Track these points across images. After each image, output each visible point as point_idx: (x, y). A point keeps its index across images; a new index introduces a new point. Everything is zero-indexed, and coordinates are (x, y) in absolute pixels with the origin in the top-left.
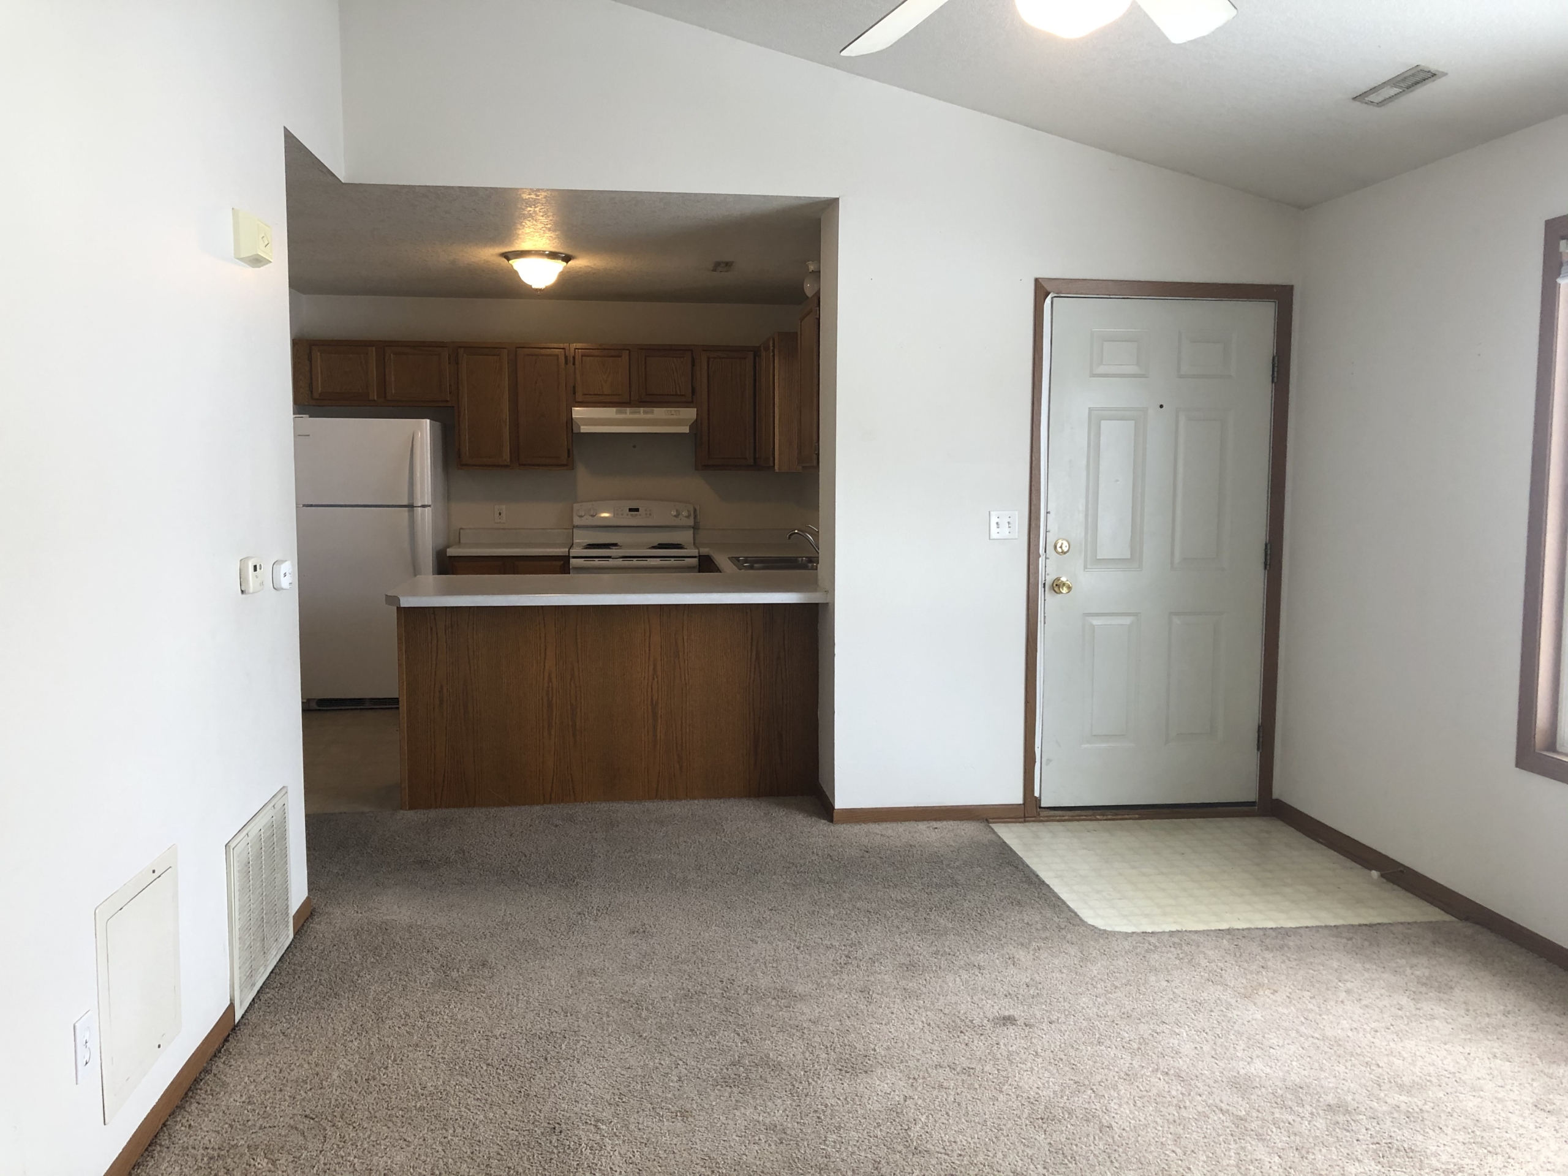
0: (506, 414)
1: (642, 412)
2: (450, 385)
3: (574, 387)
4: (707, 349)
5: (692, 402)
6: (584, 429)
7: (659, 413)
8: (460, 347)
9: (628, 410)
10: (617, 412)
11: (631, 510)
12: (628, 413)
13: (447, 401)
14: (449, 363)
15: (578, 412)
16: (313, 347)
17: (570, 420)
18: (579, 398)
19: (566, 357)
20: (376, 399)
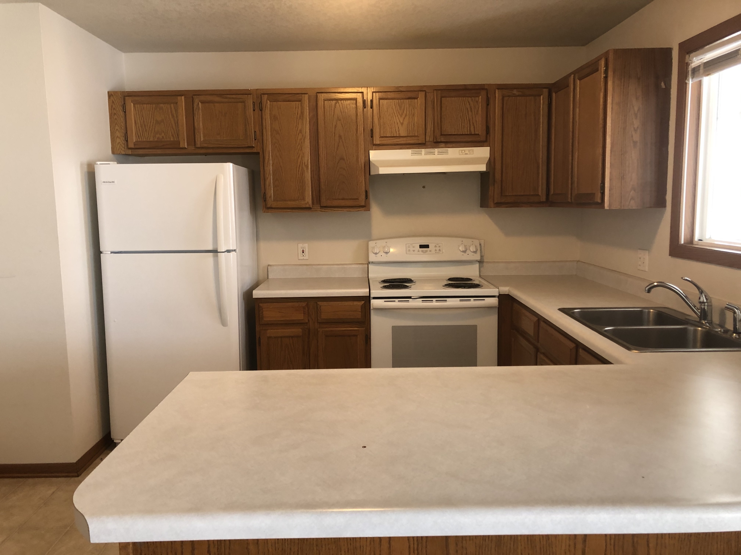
0: (307, 158)
1: (436, 153)
2: (255, 132)
3: (372, 130)
4: (501, 87)
5: (486, 141)
6: (383, 171)
7: (453, 153)
8: (264, 94)
9: (423, 151)
10: (412, 154)
11: (421, 246)
12: (423, 154)
13: (253, 147)
14: (254, 110)
15: (375, 155)
16: (127, 98)
17: (368, 162)
18: (377, 141)
19: (364, 102)
20: (186, 147)
